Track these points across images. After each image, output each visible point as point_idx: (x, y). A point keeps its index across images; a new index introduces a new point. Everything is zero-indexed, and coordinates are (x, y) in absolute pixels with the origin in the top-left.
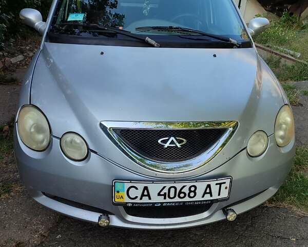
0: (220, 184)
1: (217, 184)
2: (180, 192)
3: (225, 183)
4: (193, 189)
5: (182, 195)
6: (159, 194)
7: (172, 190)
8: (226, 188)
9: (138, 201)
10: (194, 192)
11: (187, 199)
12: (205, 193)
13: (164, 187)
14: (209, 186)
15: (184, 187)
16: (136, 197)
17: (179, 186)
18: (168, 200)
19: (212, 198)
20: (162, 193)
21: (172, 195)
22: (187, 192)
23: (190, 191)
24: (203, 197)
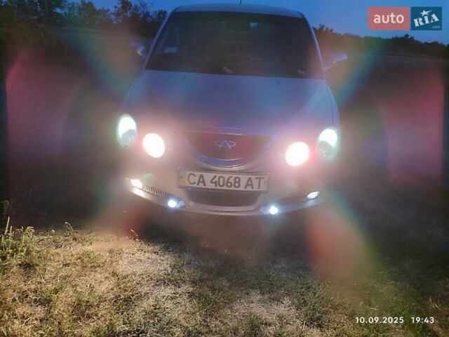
0: (260, 178)
1: (257, 178)
2: (228, 182)
3: (263, 178)
4: (237, 180)
5: (229, 184)
6: (211, 182)
7: (221, 179)
8: (265, 183)
9: (195, 186)
10: (239, 182)
11: (233, 188)
12: (247, 185)
13: (215, 177)
14: (250, 179)
15: (231, 177)
16: (194, 183)
17: (227, 176)
18: (219, 187)
19: (253, 190)
20: (214, 181)
21: (221, 184)
22: (233, 182)
23: (235, 182)
24: (246, 188)
